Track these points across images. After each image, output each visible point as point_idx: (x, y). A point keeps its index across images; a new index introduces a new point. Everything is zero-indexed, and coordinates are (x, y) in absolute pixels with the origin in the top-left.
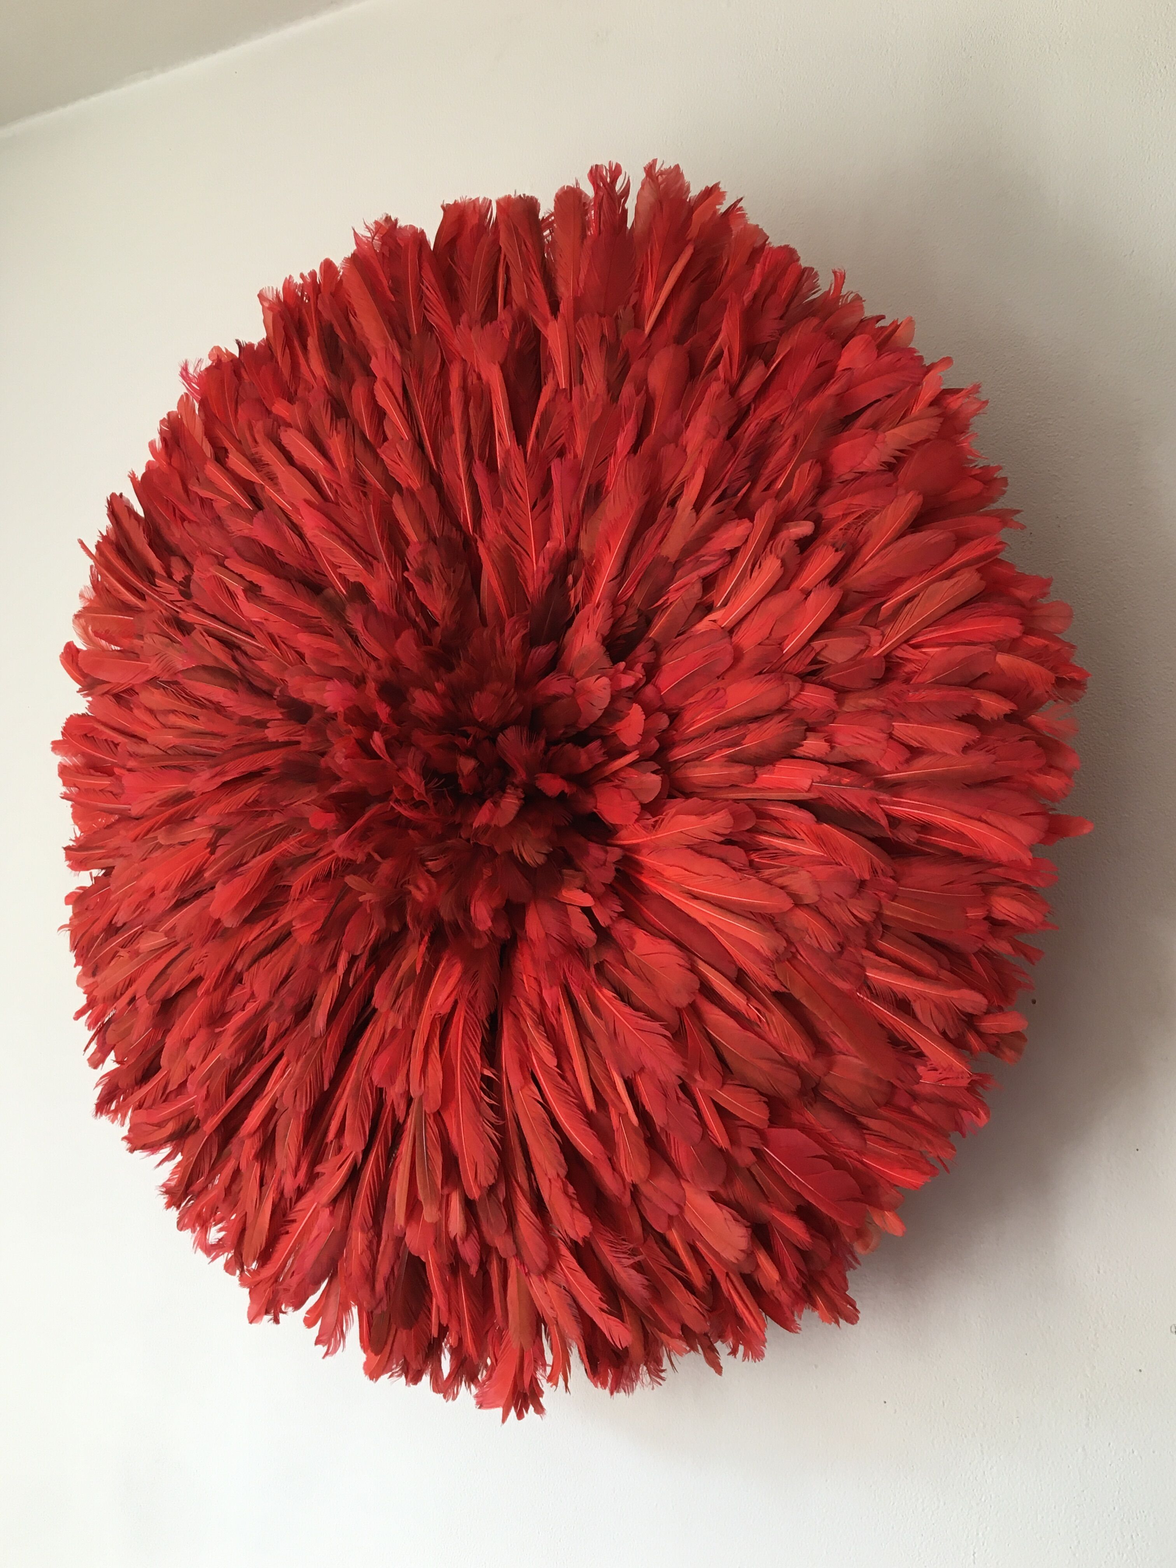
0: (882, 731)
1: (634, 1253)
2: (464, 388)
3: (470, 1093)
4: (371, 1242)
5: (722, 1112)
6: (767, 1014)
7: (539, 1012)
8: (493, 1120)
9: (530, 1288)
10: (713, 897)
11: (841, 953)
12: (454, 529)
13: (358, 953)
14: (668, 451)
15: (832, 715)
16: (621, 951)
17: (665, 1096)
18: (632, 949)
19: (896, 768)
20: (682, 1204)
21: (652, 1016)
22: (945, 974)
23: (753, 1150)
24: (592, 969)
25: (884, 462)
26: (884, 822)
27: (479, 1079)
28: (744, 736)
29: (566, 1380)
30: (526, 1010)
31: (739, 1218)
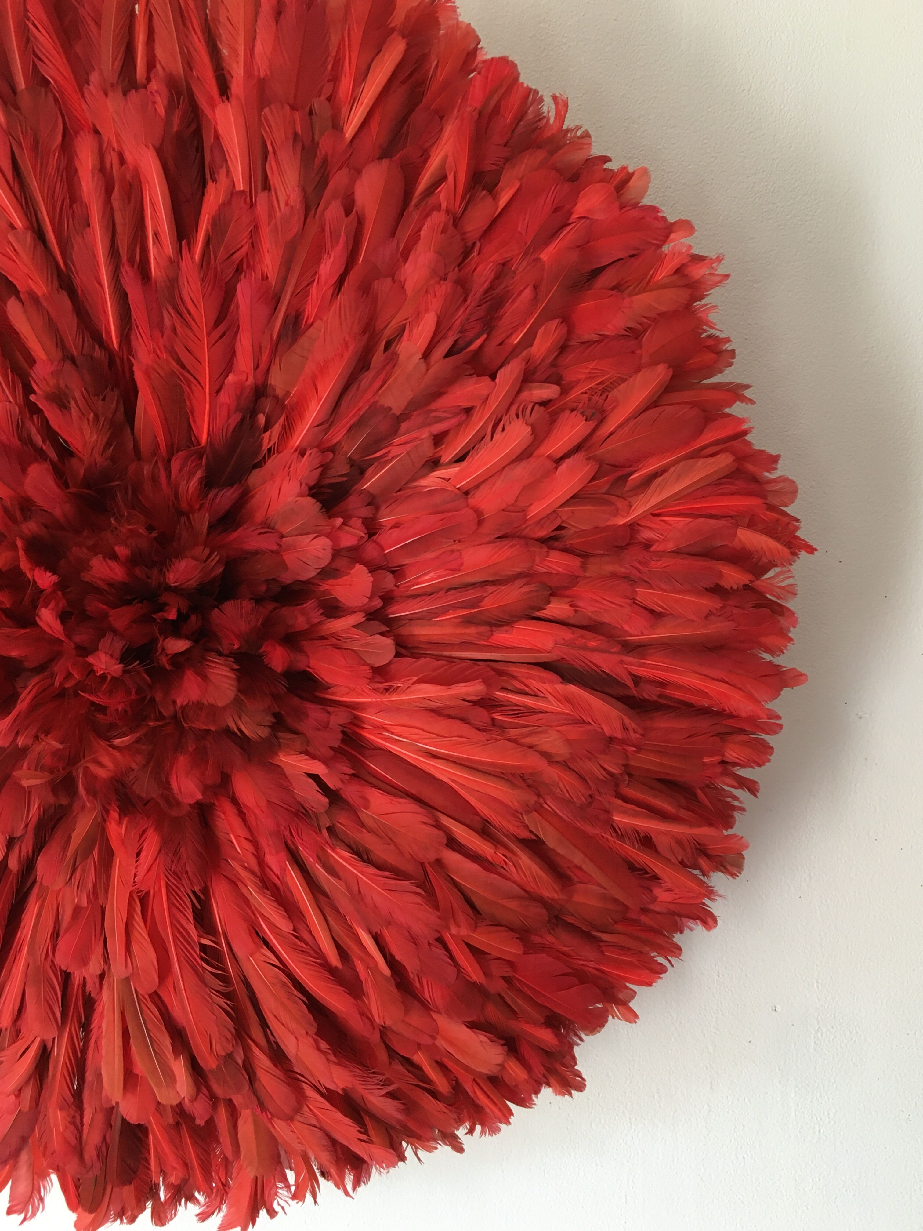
0: (627, 598)
1: (387, 1083)
2: (102, 169)
3: (190, 965)
4: (74, 1117)
5: (475, 952)
6: (514, 858)
7: (259, 874)
8: (220, 989)
9: (272, 1130)
10: (458, 758)
11: (591, 803)
12: (97, 347)
13: (19, 835)
14: (383, 286)
15: (574, 580)
16: (352, 810)
17: (416, 944)
18: (366, 809)
19: (642, 632)
20: (435, 1035)
21: (399, 874)
22: (683, 813)
23: (504, 978)
24: (324, 831)
25: (628, 328)
26: (629, 682)
27: (198, 950)
28: (481, 599)
29: (314, 1196)
30: (243, 873)
31: (495, 1039)
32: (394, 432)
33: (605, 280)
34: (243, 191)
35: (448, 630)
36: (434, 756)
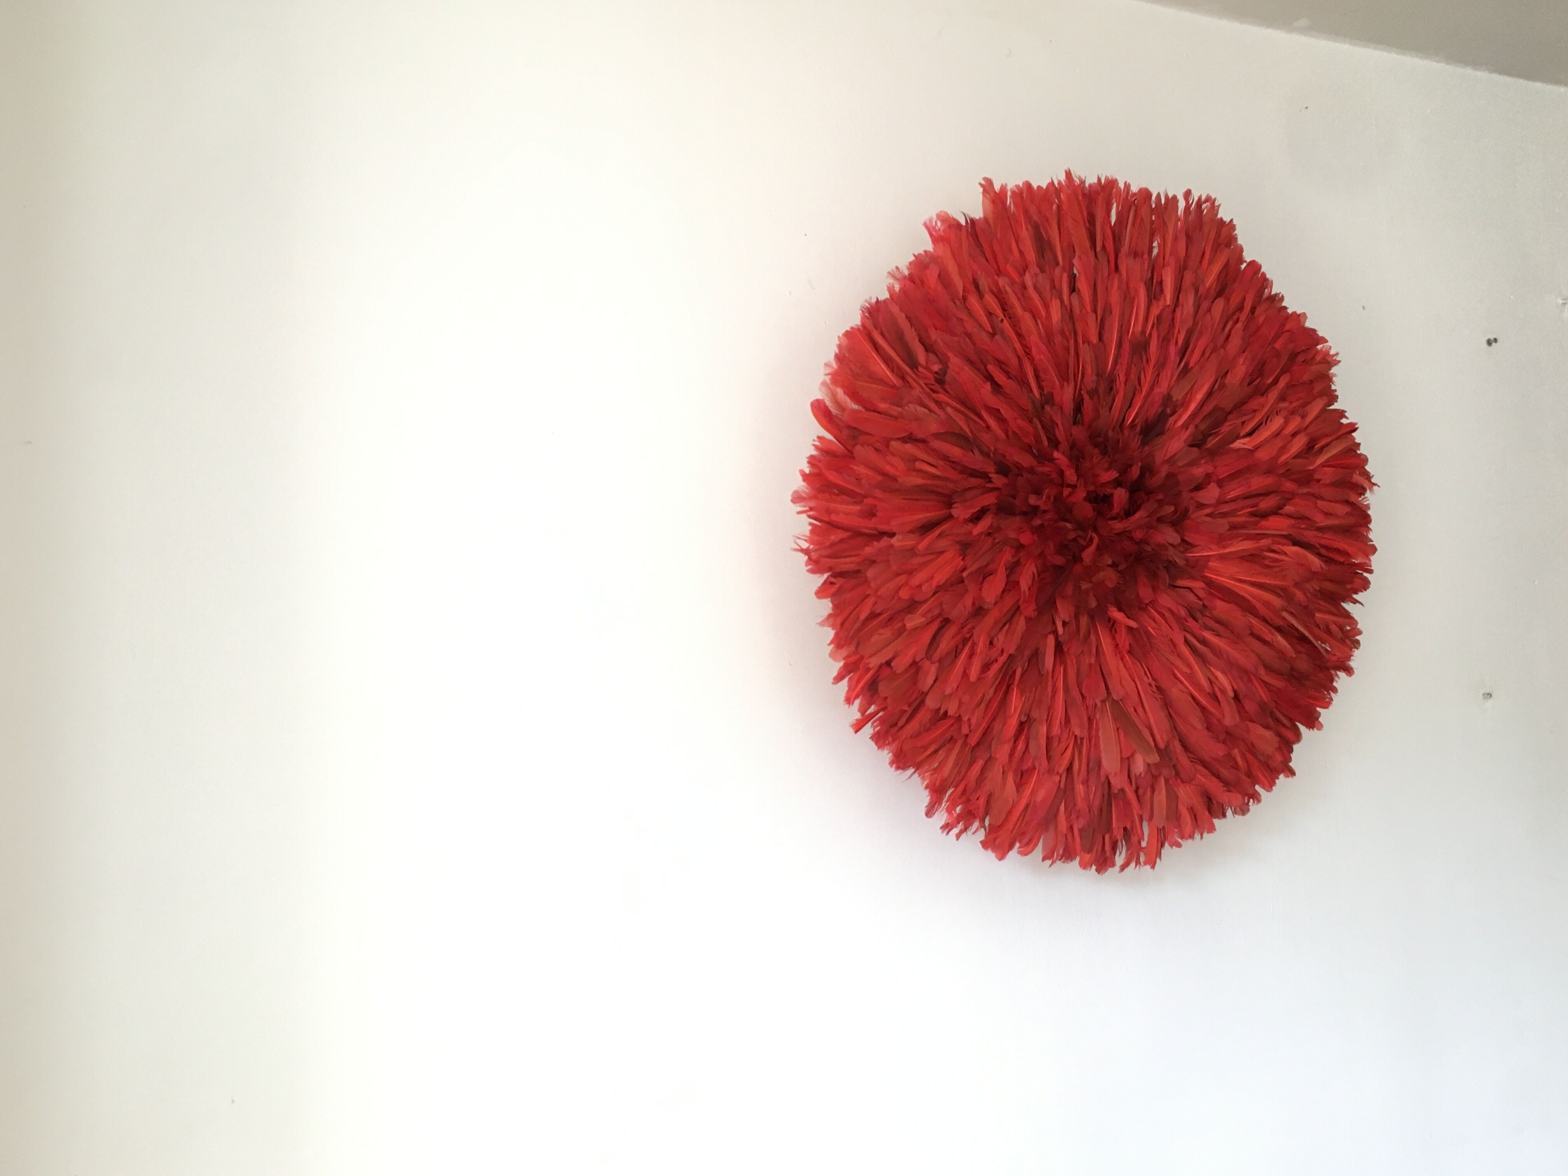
32: (1225, 420)
33: (1300, 358)
34: (1169, 306)
35: (1243, 519)
36: (1241, 581)
